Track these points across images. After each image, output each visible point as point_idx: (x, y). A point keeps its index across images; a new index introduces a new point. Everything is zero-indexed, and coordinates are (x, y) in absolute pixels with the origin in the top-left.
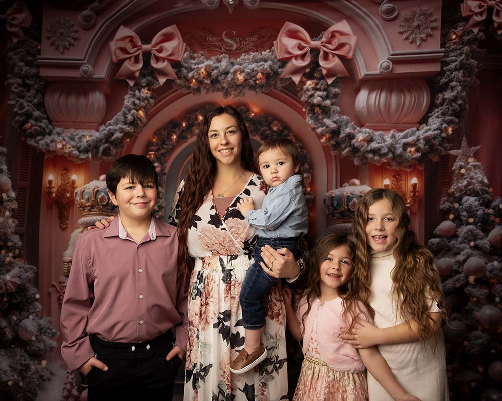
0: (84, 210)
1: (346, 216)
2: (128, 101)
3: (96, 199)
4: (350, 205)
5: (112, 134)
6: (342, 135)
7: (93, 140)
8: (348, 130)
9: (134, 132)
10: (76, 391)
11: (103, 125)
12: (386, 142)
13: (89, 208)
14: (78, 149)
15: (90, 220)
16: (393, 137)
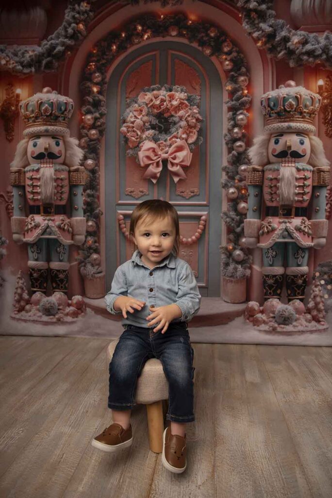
0: (29, 121)
1: (283, 116)
2: (68, 16)
3: (40, 110)
4: (286, 106)
5: (53, 47)
6: (278, 38)
7: (36, 55)
8: (284, 33)
9: (75, 45)
10: (26, 295)
11: (45, 40)
12: (321, 43)
13: (33, 119)
14: (21, 64)
15: (34, 131)
16: (327, 38)
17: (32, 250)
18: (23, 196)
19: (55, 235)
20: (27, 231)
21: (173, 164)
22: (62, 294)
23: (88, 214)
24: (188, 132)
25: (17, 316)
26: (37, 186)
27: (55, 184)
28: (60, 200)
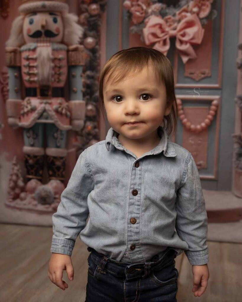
10: (21, 182)
15: (30, 7)
17: (28, 135)
18: (19, 78)
19: (52, 119)
20: (23, 115)
21: (182, 42)
22: (58, 182)
23: (88, 97)
24: (200, 5)
25: (13, 204)
26: (33, 67)
27: (52, 65)
28: (58, 82)
